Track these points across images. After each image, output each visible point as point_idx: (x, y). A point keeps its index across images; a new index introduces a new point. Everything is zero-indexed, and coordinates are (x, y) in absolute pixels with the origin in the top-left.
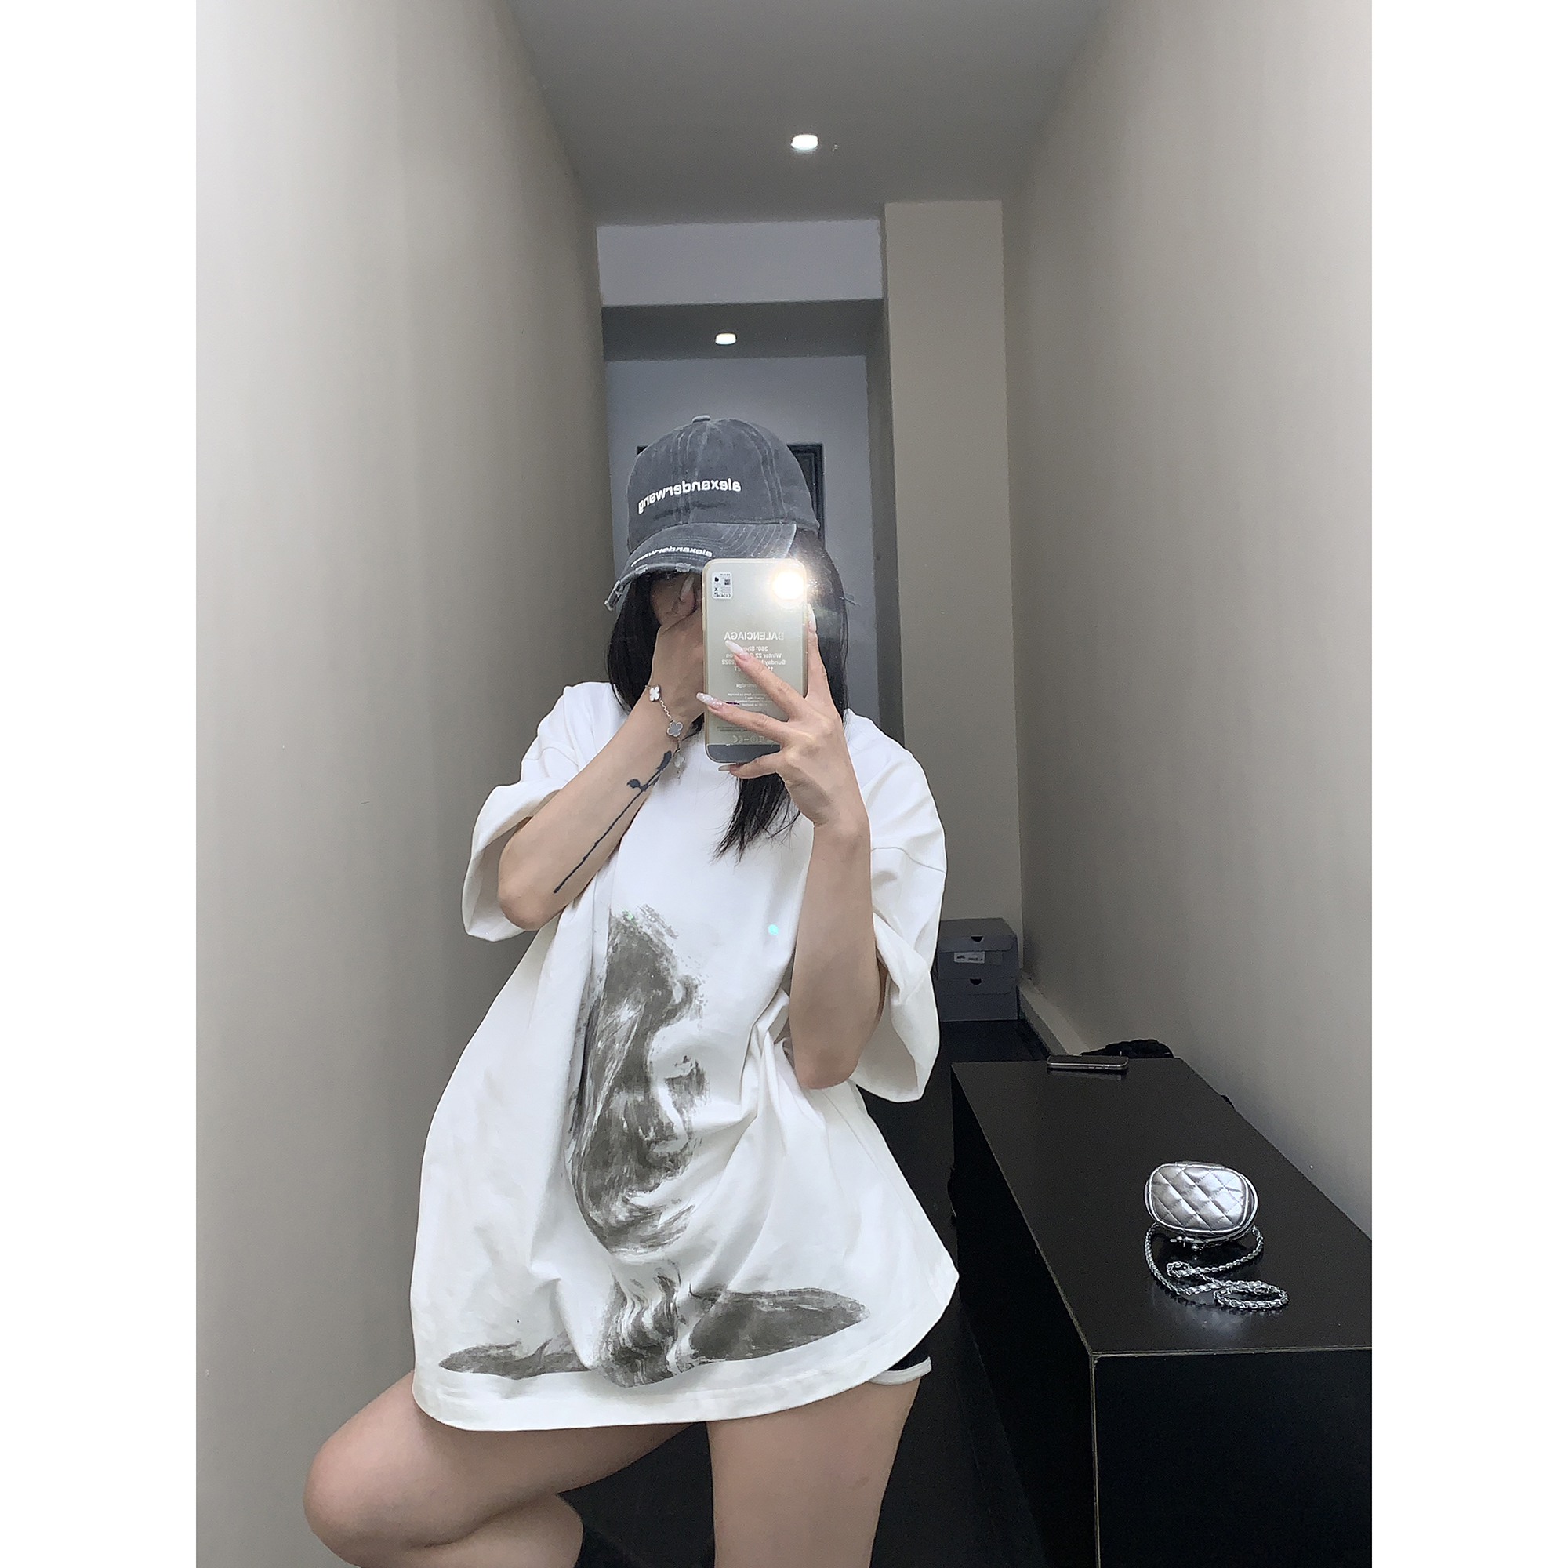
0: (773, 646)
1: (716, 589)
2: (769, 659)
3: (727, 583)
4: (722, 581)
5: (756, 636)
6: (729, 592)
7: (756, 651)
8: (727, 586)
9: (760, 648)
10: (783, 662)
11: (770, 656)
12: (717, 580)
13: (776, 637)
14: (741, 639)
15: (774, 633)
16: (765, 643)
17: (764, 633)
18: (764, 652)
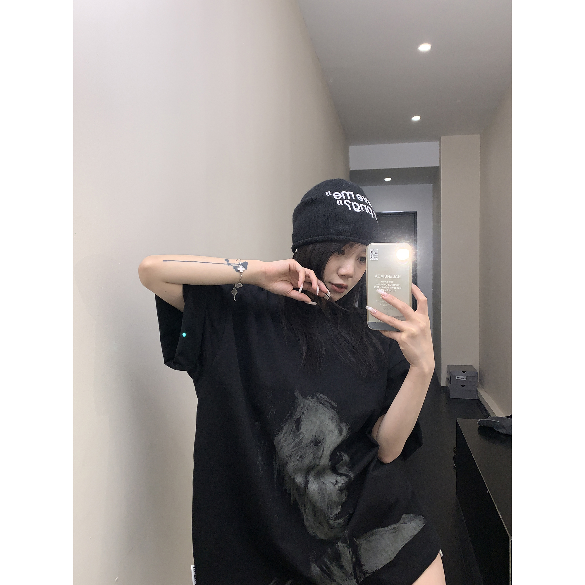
0: (395, 280)
1: (372, 256)
2: (394, 286)
3: (376, 253)
4: (374, 253)
5: (388, 276)
7: (388, 282)
8: (376, 255)
9: (390, 282)
10: (400, 288)
11: (395, 285)
12: (372, 252)
13: (397, 277)
14: (382, 277)
15: (396, 275)
16: (392, 279)
17: (392, 275)
18: (392, 283)
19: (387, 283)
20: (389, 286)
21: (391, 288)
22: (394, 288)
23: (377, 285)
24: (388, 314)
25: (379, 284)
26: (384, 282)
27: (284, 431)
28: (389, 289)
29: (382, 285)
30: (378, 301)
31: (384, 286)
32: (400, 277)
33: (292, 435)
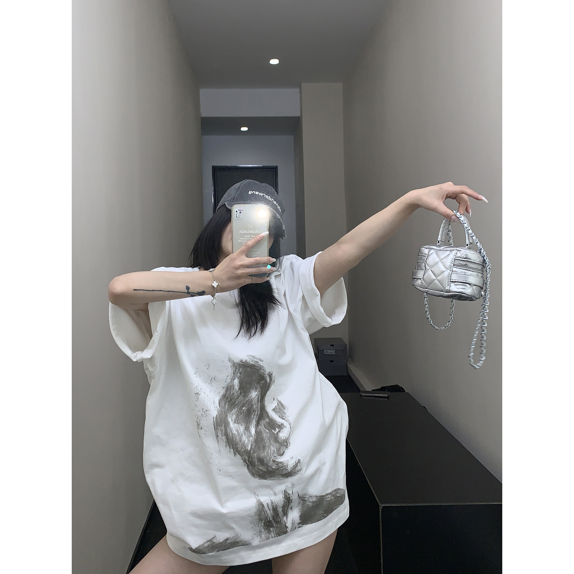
1: (236, 215)
4: (238, 212)
5: (250, 232)
6: (241, 216)
12: (237, 212)
14: (245, 233)
15: (257, 231)
16: (253, 234)
17: (253, 231)
19: (249, 237)
23: (242, 239)
26: (247, 236)
29: (245, 239)
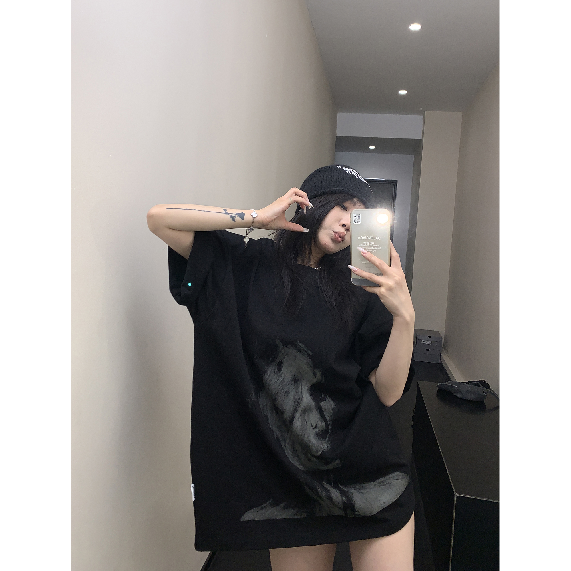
0: (376, 242)
4: (357, 217)
5: (370, 238)
7: (370, 243)
8: (359, 219)
10: (380, 248)
11: (375, 246)
12: (355, 216)
13: (377, 239)
14: (364, 239)
15: (377, 237)
16: (373, 241)
17: (373, 237)
18: (373, 244)
19: (368, 244)
20: (370, 247)
21: (372, 248)
22: (375, 248)
23: (360, 245)
24: (369, 271)
25: (362, 245)
26: (366, 243)
27: (269, 372)
28: (370, 249)
29: (364, 245)
30: (360, 260)
31: (366, 247)
32: (380, 238)
33: (276, 376)
